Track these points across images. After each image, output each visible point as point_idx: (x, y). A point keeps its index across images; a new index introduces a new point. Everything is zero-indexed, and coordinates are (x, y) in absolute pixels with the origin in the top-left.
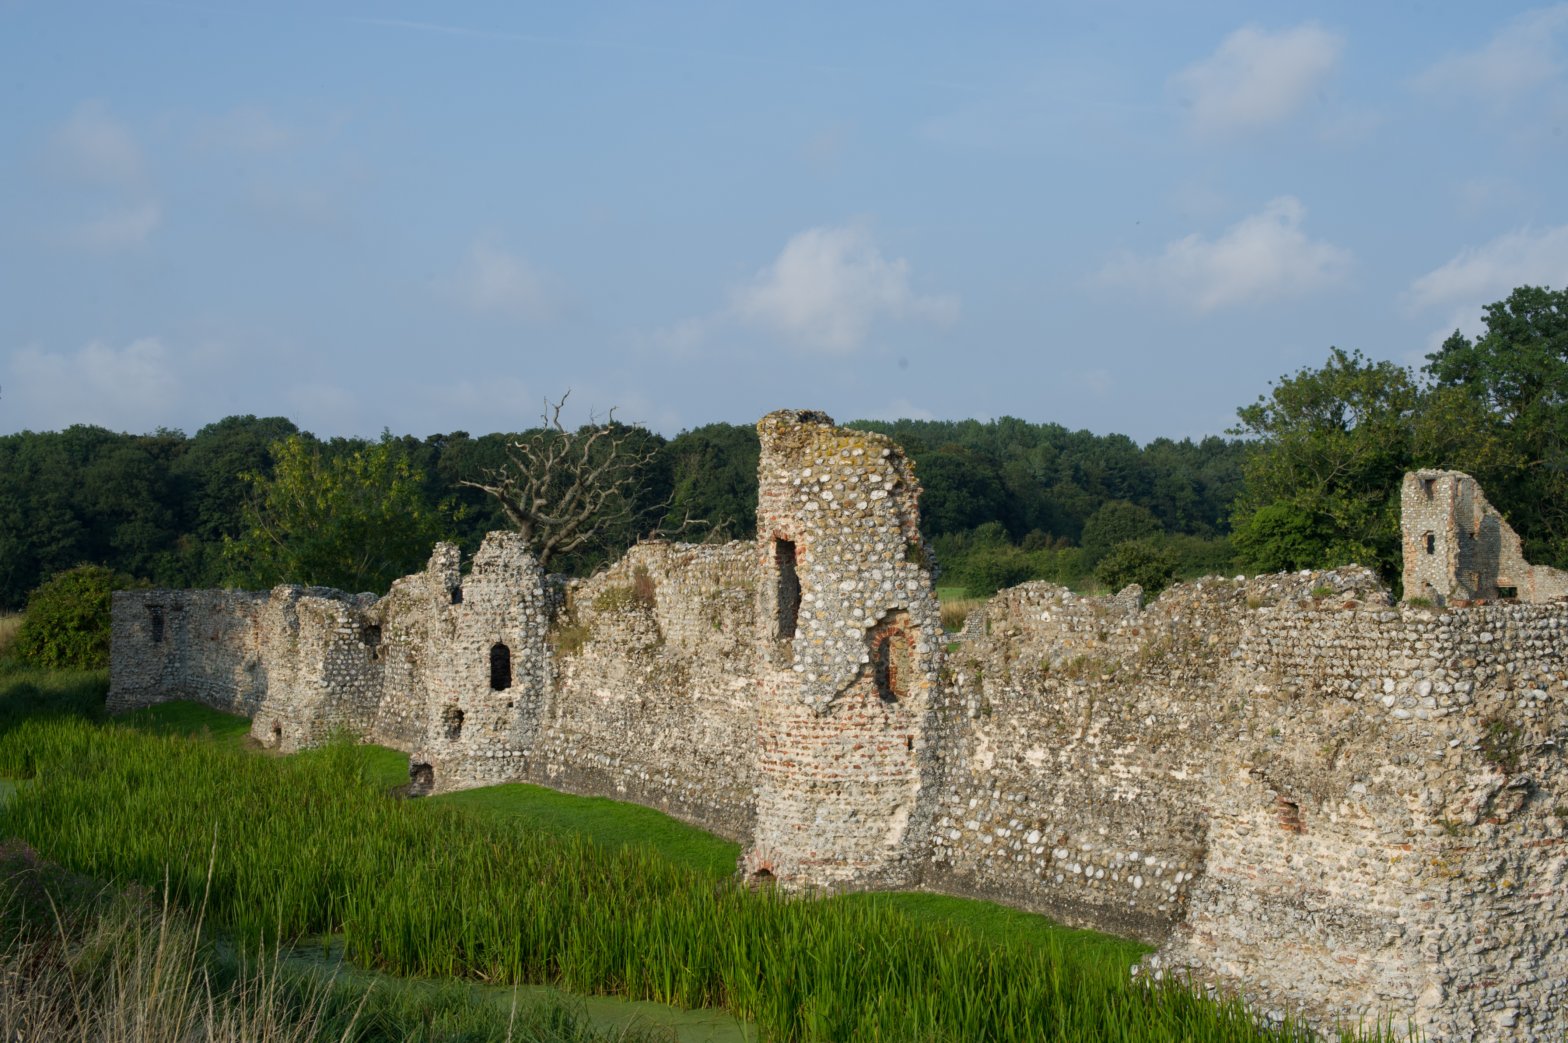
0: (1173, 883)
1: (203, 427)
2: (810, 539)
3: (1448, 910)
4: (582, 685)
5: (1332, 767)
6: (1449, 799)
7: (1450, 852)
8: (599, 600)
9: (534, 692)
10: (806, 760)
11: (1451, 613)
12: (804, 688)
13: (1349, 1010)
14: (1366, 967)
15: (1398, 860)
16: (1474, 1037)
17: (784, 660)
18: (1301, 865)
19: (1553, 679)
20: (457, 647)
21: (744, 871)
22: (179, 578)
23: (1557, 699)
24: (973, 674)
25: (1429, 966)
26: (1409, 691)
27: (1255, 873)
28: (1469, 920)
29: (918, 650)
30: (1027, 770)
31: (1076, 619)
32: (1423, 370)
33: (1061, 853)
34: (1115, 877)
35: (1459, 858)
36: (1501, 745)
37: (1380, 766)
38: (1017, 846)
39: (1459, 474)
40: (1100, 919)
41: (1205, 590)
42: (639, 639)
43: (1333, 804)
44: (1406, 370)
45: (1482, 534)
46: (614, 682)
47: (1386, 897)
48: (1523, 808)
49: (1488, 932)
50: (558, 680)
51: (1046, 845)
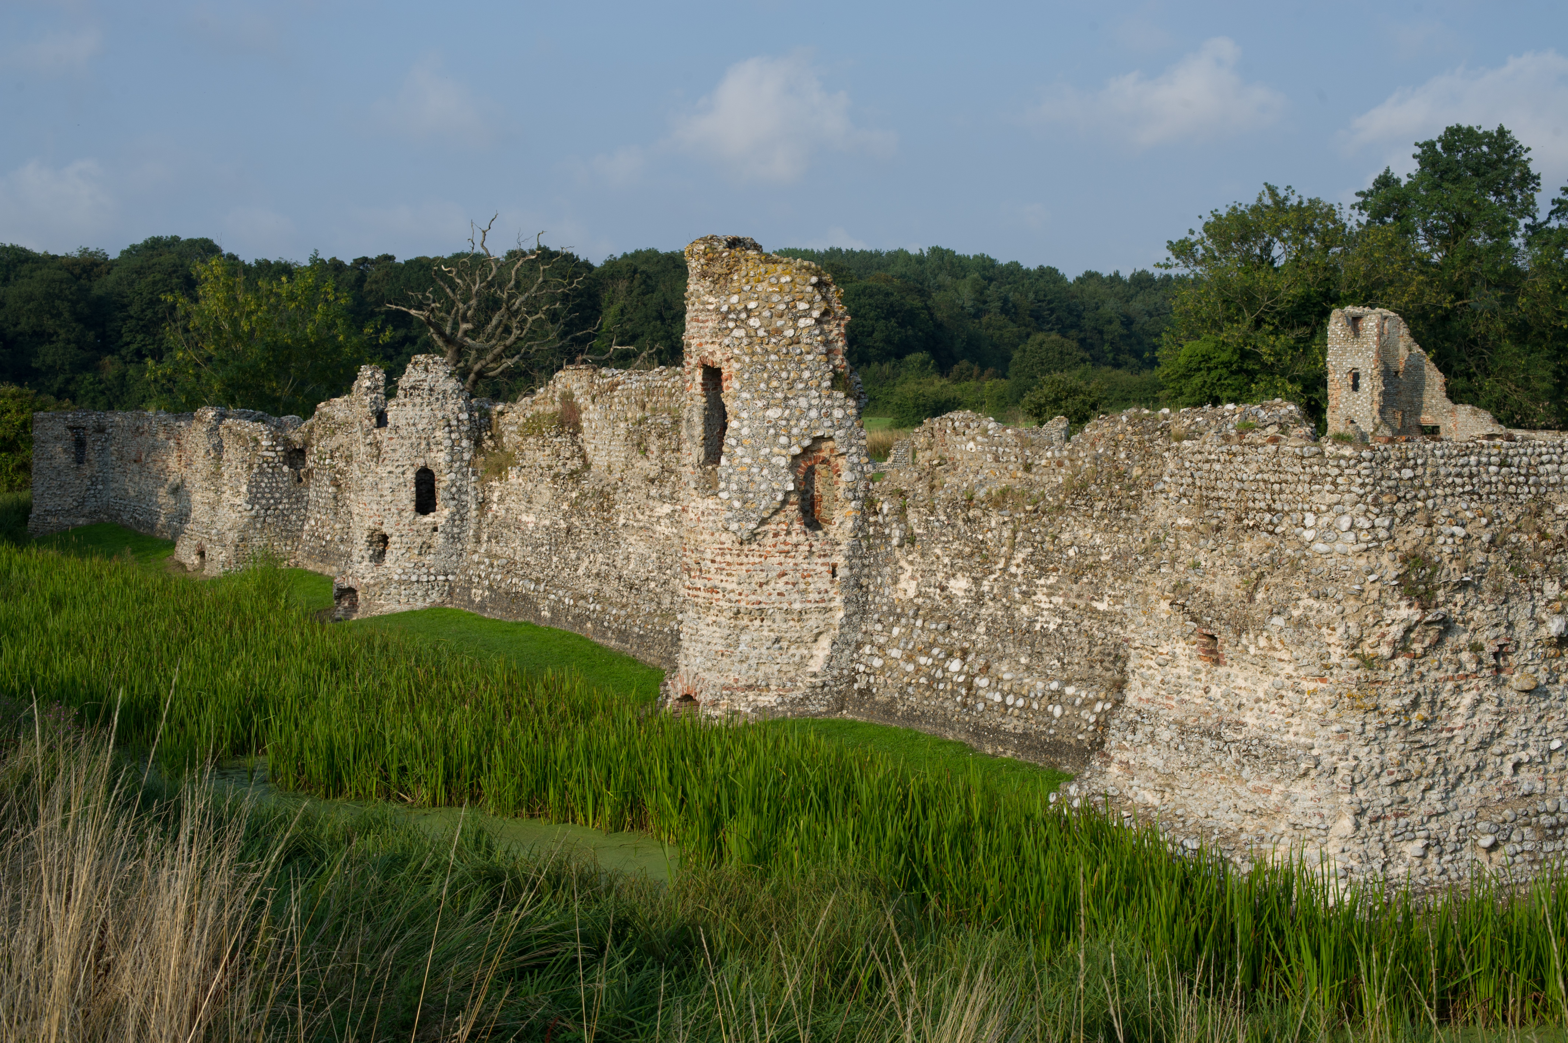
0: (1093, 713)
1: (126, 247)
2: (737, 366)
3: (1362, 742)
4: (507, 510)
5: (1252, 599)
6: (1366, 633)
7: (1366, 685)
8: (524, 425)
9: (459, 517)
10: (729, 587)
11: (1373, 449)
12: (729, 515)
13: (1262, 839)
14: (1280, 797)
15: (1314, 692)
16: (1384, 866)
17: (709, 487)
18: (1218, 696)
19: (1471, 516)
20: (382, 471)
21: (667, 697)
22: (102, 400)
23: (1475, 536)
24: (897, 503)
25: (1342, 797)
26: (1329, 526)
27: (1173, 703)
28: (1382, 752)
29: (843, 478)
30: (950, 599)
31: (1001, 450)
32: (1353, 207)
33: (982, 682)
34: (1035, 706)
35: (1374, 691)
36: (1419, 581)
37: (1299, 599)
38: (939, 674)
39: (1386, 312)
40: (1019, 748)
41: (1130, 422)
42: (564, 465)
43: (1251, 636)
44: (1336, 208)
45: (1407, 372)
46: (539, 507)
47: (1302, 729)
48: (1438, 643)
49: (1400, 764)
50: (483, 505)
51: (967, 673)
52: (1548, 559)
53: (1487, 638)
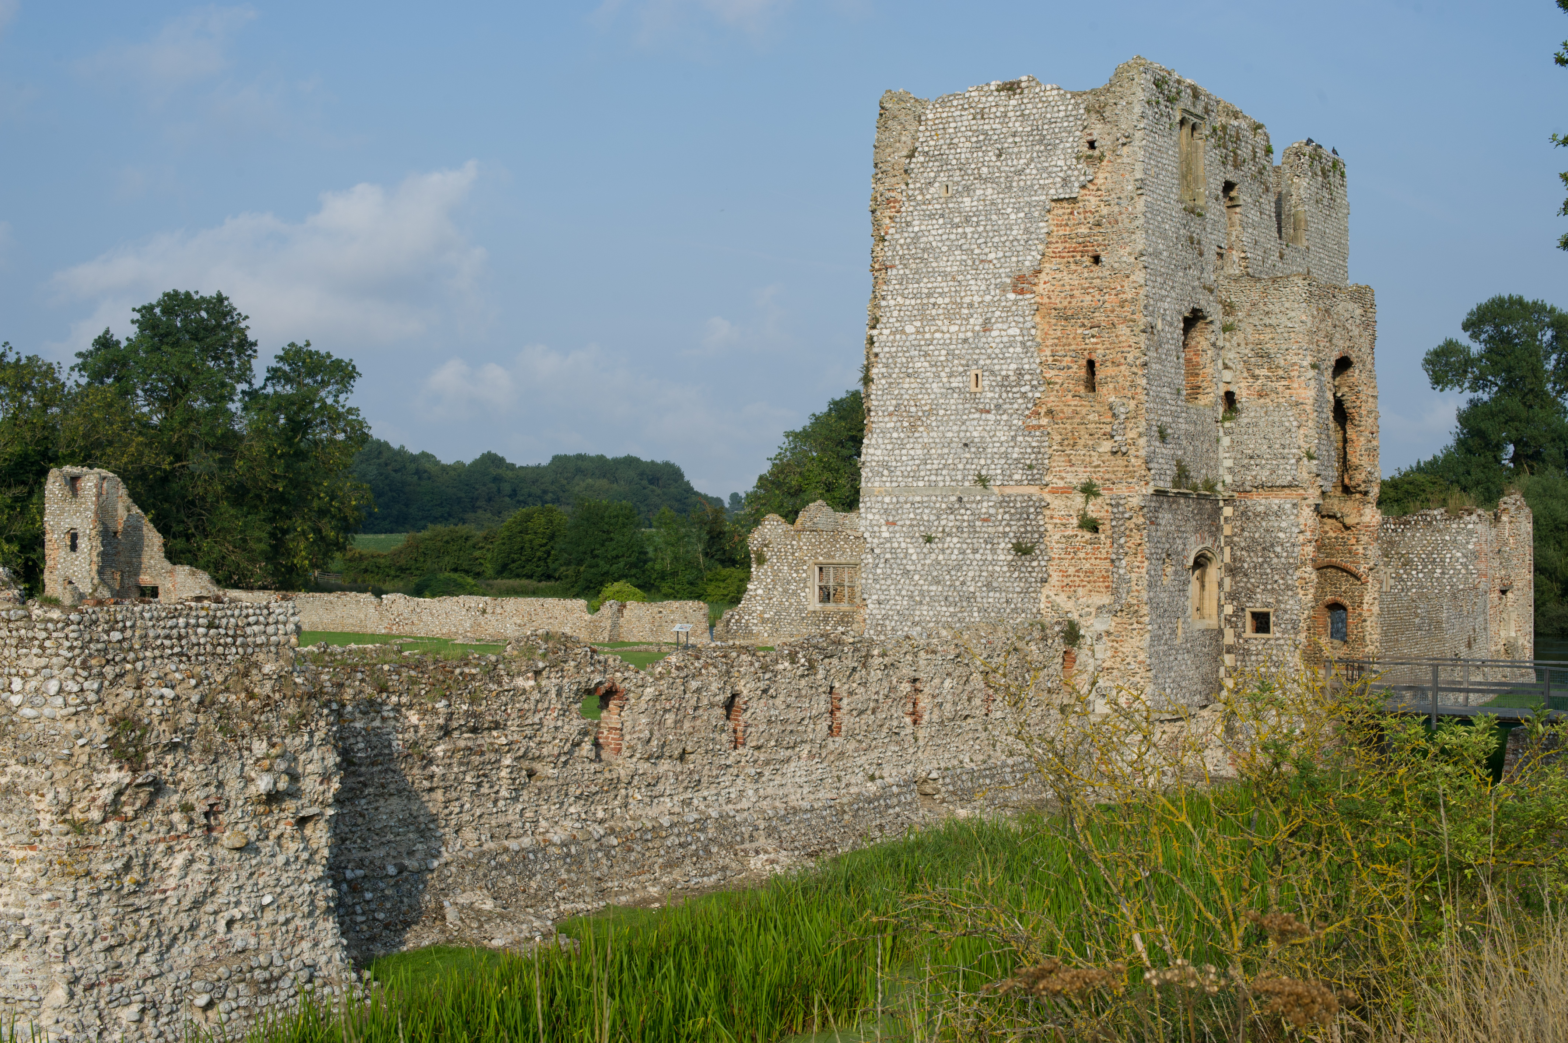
3: (74, 909)
6: (76, 798)
7: (77, 851)
11: (81, 612)
15: (23, 861)
16: (100, 1034)
19: (180, 677)
23: (184, 697)
25: (54, 966)
26: (37, 690)
28: (95, 918)
32: (72, 368)
35: (86, 857)
36: (129, 743)
37: (6, 766)
39: (104, 472)
44: (55, 366)
45: (125, 532)
47: (11, 899)
48: (149, 805)
49: (114, 929)
52: (256, 717)
53: (198, 798)
